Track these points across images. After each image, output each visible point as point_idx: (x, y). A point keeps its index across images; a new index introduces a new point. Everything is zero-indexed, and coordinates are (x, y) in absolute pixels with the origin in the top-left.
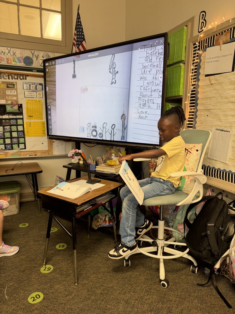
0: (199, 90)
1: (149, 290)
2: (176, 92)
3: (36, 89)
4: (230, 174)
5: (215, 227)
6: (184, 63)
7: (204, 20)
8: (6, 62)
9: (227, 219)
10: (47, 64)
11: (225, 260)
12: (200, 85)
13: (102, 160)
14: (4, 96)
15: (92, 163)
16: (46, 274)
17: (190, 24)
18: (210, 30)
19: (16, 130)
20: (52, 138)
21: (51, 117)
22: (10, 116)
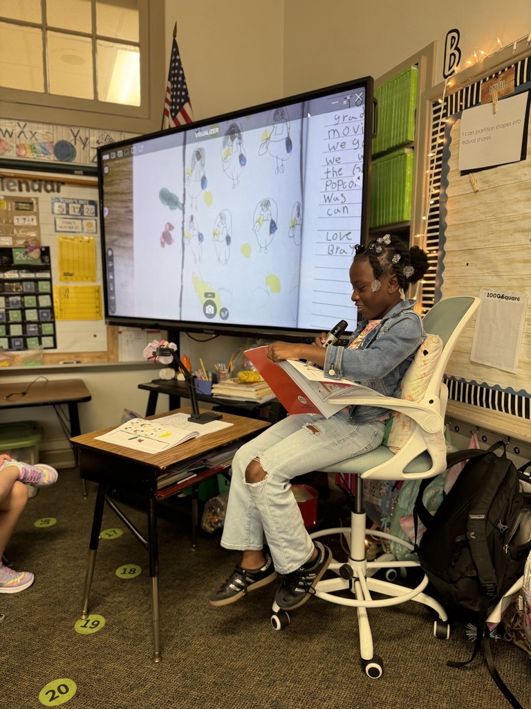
0: (448, 207)
1: (331, 675)
2: (396, 214)
3: (82, 214)
4: (524, 399)
5: (488, 523)
6: (413, 148)
7: (457, 49)
8: (15, 152)
9: (516, 504)
10: (106, 157)
11: (513, 604)
12: (449, 196)
13: (227, 370)
14: (8, 230)
15: (205, 378)
16: (88, 635)
17: (424, 61)
18: (470, 69)
19: (35, 305)
20: (116, 322)
21: (113, 276)
22: (22, 272)
